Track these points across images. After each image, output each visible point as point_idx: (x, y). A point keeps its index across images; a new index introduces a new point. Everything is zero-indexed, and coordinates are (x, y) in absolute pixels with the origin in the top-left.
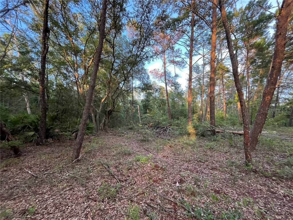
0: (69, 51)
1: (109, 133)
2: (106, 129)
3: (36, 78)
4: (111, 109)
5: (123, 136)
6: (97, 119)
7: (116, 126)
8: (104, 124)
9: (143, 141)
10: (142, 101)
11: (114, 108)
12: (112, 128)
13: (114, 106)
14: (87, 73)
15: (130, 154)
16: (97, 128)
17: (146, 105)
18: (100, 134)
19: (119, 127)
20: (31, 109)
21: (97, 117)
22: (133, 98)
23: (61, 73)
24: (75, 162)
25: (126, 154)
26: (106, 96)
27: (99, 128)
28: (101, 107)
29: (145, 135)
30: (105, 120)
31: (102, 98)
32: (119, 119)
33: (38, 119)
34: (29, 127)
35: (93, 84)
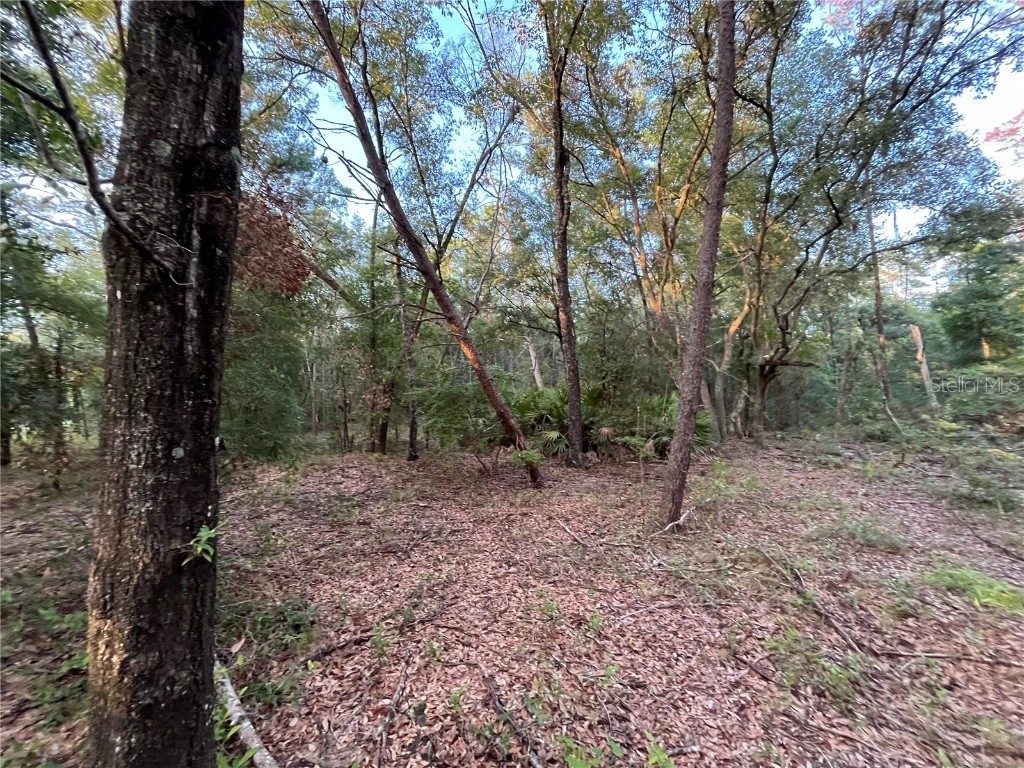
0: (614, 193)
1: (767, 448)
2: (755, 434)
3: (545, 292)
4: (772, 357)
5: (838, 466)
6: (717, 396)
7: (796, 423)
8: (746, 416)
9: (970, 500)
10: (940, 303)
11: (788, 350)
12: (781, 429)
13: (785, 345)
14: (673, 241)
15: (894, 550)
16: (721, 430)
17: (968, 319)
18: (735, 449)
19: (814, 429)
20: (542, 373)
21: (718, 389)
22: (879, 297)
23: (596, 265)
24: (672, 531)
25: (870, 545)
26: (746, 307)
27: (728, 430)
28: (728, 352)
29: (984, 477)
30: (747, 400)
31: (729, 320)
32: (808, 394)
33: (561, 399)
34: (547, 420)
35: (708, 277)
